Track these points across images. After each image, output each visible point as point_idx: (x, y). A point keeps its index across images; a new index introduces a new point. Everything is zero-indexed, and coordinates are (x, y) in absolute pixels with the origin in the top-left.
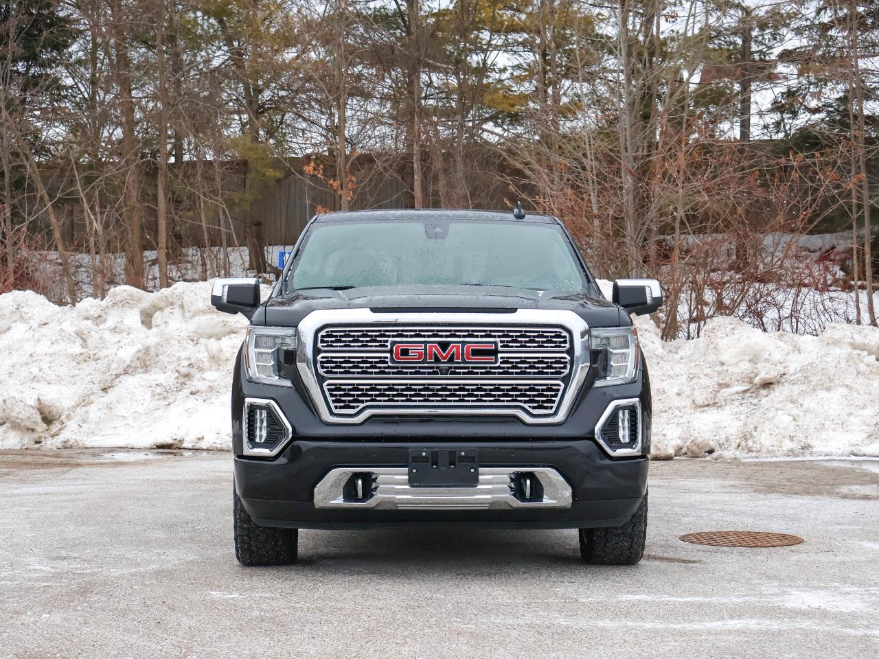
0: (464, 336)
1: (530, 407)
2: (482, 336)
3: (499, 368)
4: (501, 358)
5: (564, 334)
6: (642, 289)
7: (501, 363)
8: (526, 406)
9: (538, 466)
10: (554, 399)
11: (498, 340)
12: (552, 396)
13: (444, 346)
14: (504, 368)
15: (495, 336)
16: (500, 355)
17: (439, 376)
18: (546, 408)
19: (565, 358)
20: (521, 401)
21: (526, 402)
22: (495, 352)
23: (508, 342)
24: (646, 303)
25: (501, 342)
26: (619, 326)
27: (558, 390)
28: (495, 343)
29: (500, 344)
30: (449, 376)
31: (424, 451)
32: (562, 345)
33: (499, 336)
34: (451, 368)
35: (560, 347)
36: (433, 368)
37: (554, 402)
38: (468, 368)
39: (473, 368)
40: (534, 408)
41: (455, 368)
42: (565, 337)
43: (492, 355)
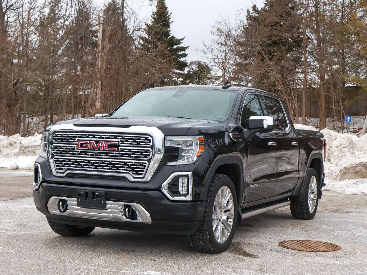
0: (106, 138)
1: (132, 173)
2: (113, 138)
3: (119, 154)
4: (120, 149)
5: (150, 138)
6: (262, 121)
7: (120, 151)
8: (130, 172)
9: (133, 202)
10: (143, 170)
11: (119, 140)
12: (143, 168)
13: (97, 142)
14: (121, 154)
15: (118, 139)
16: (120, 148)
17: (95, 156)
18: (140, 174)
19: (149, 150)
20: (128, 170)
21: (130, 171)
22: (118, 146)
23: (124, 141)
24: (263, 127)
25: (121, 141)
26: (185, 136)
27: (145, 166)
28: (119, 142)
29: (120, 142)
30: (98, 156)
31: (82, 191)
32: (148, 144)
33: (121, 139)
34: (99, 153)
35: (147, 144)
36: (92, 152)
37: (143, 171)
38: (106, 153)
39: (109, 153)
40: (134, 174)
41: (101, 153)
42: (150, 140)
43: (116, 147)
